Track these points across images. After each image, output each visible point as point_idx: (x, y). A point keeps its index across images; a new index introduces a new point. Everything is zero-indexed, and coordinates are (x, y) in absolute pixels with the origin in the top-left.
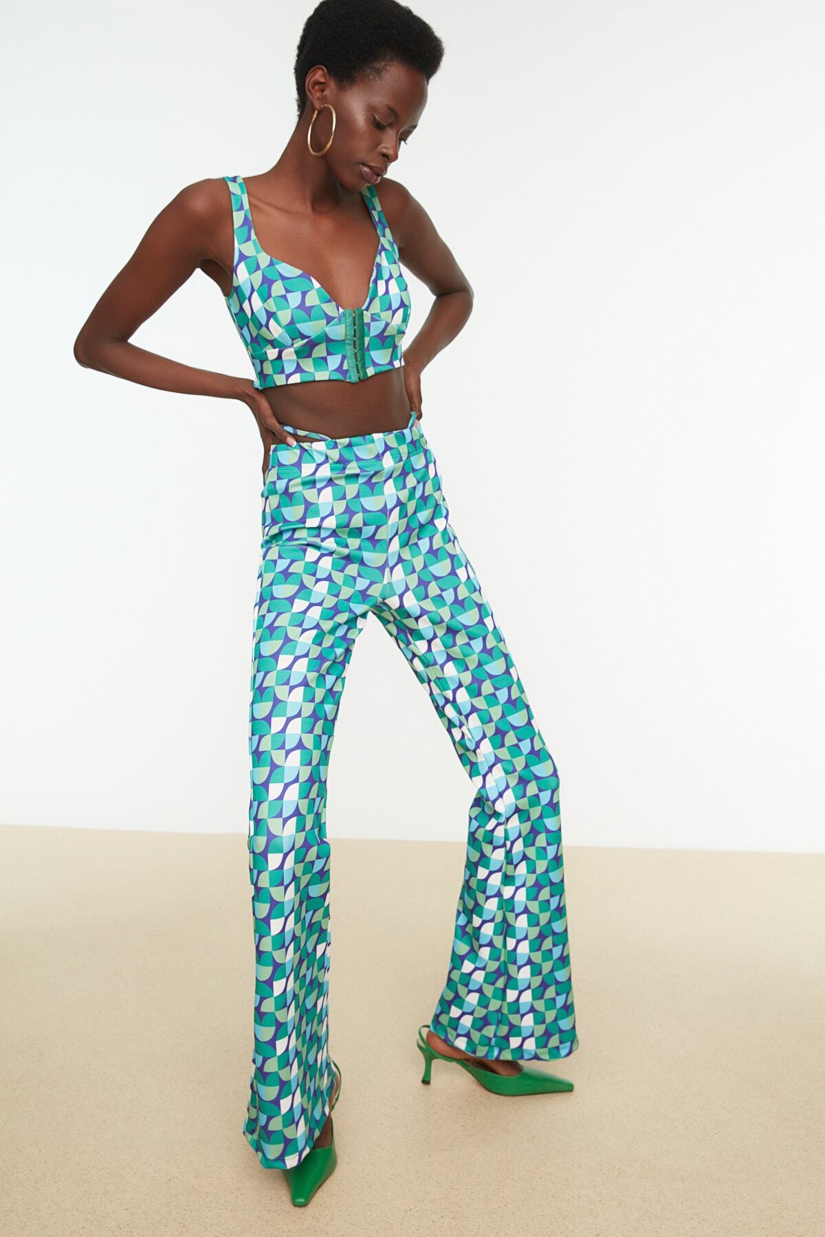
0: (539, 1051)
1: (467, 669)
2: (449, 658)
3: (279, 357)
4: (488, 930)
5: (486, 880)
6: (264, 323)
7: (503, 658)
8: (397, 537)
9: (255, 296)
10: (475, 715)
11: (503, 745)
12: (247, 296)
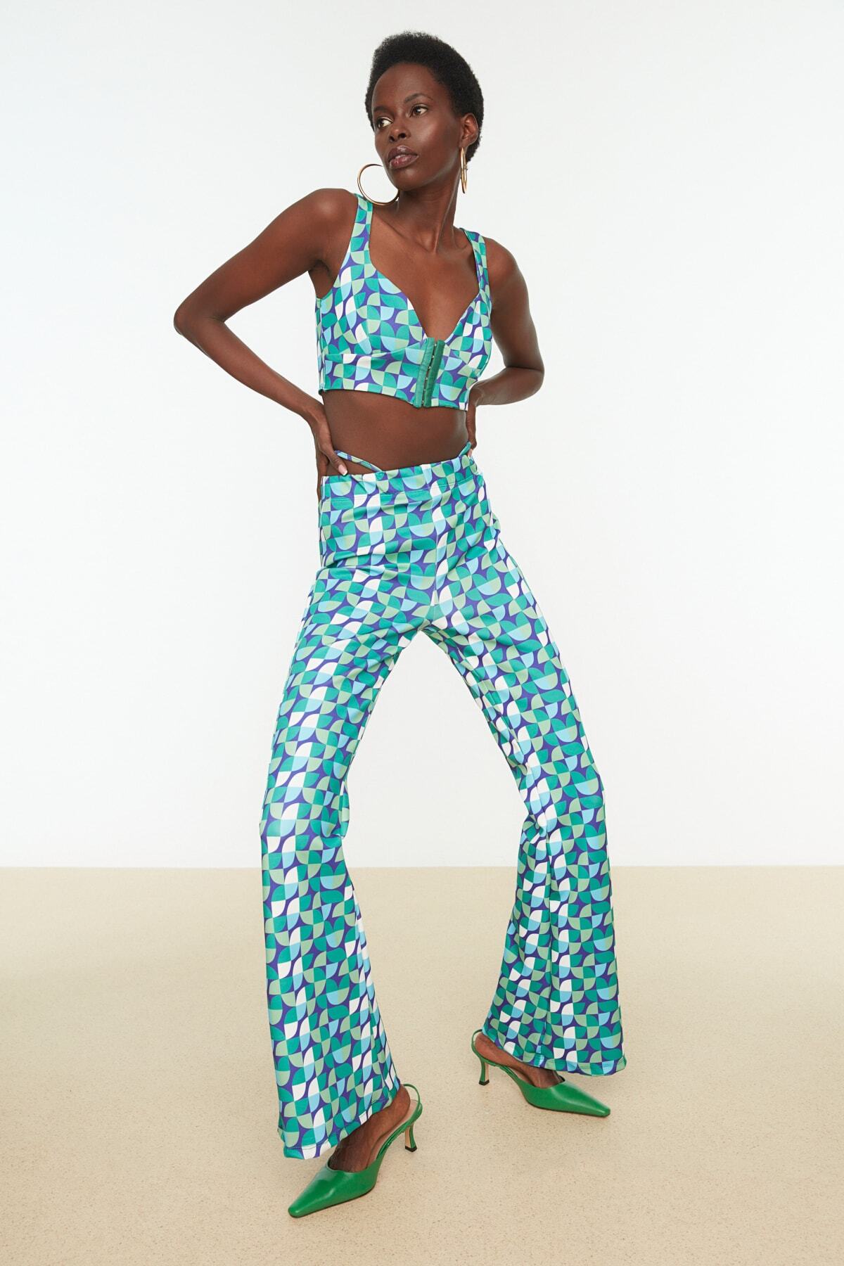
0: (581, 1065)
1: (517, 683)
2: (500, 673)
3: (354, 363)
4: (533, 940)
5: (531, 892)
6: (351, 326)
7: (556, 674)
8: (445, 561)
9: (351, 301)
10: (524, 729)
11: (549, 760)
12: (344, 298)
